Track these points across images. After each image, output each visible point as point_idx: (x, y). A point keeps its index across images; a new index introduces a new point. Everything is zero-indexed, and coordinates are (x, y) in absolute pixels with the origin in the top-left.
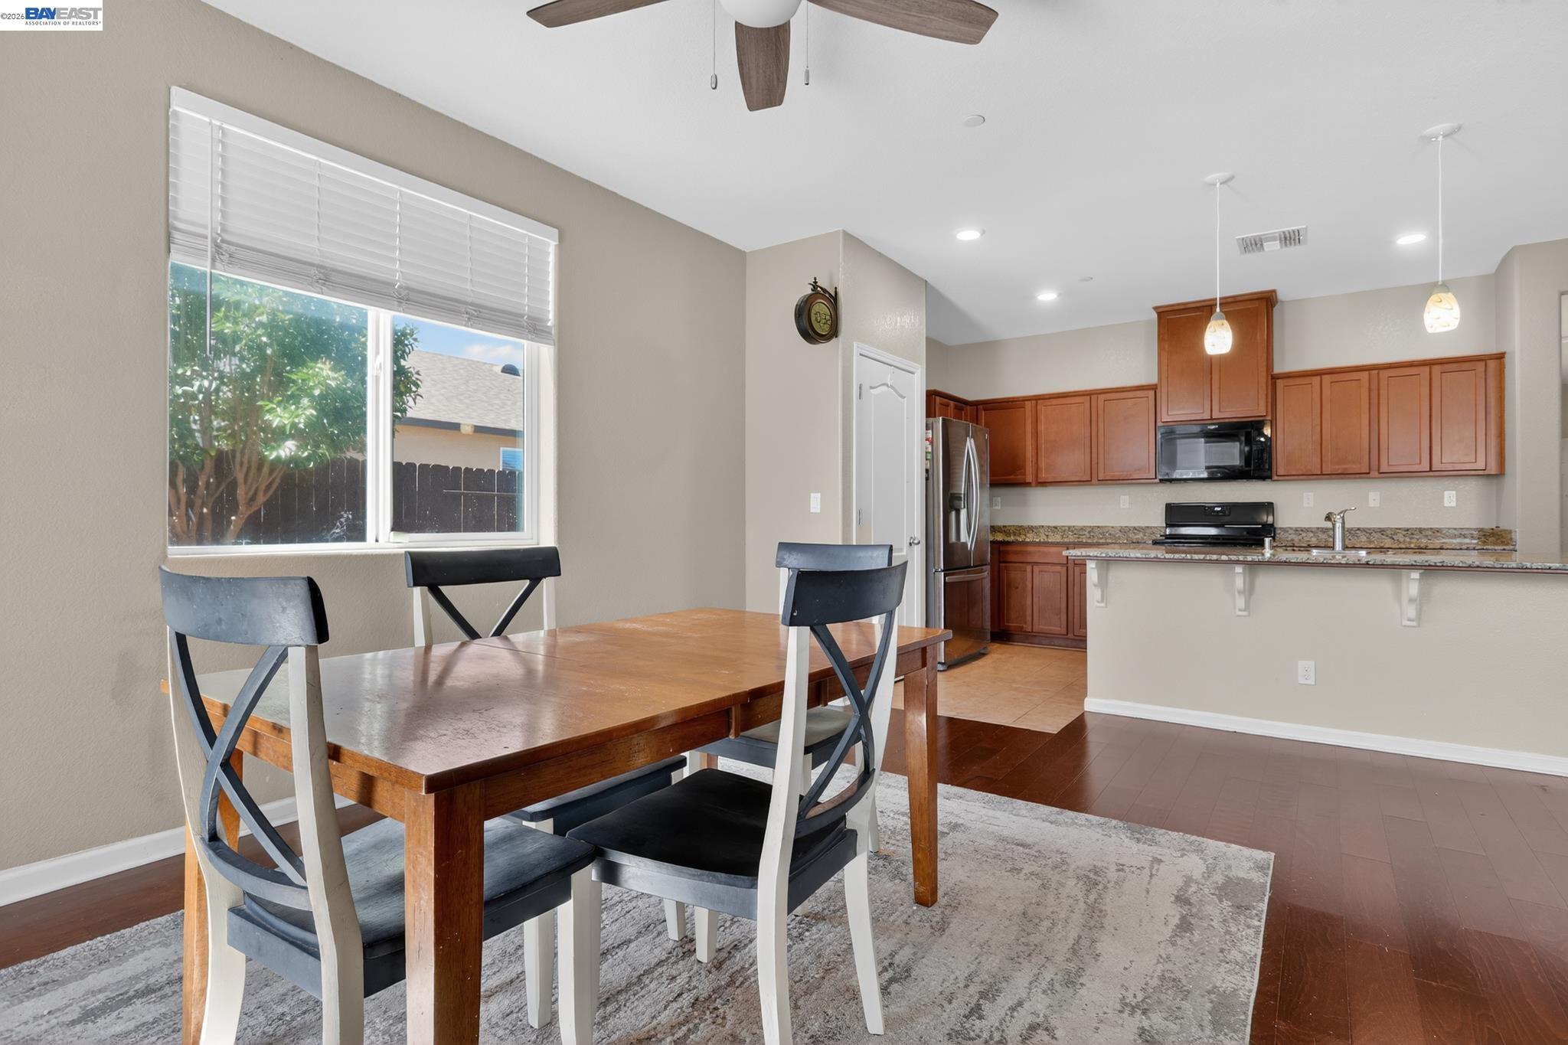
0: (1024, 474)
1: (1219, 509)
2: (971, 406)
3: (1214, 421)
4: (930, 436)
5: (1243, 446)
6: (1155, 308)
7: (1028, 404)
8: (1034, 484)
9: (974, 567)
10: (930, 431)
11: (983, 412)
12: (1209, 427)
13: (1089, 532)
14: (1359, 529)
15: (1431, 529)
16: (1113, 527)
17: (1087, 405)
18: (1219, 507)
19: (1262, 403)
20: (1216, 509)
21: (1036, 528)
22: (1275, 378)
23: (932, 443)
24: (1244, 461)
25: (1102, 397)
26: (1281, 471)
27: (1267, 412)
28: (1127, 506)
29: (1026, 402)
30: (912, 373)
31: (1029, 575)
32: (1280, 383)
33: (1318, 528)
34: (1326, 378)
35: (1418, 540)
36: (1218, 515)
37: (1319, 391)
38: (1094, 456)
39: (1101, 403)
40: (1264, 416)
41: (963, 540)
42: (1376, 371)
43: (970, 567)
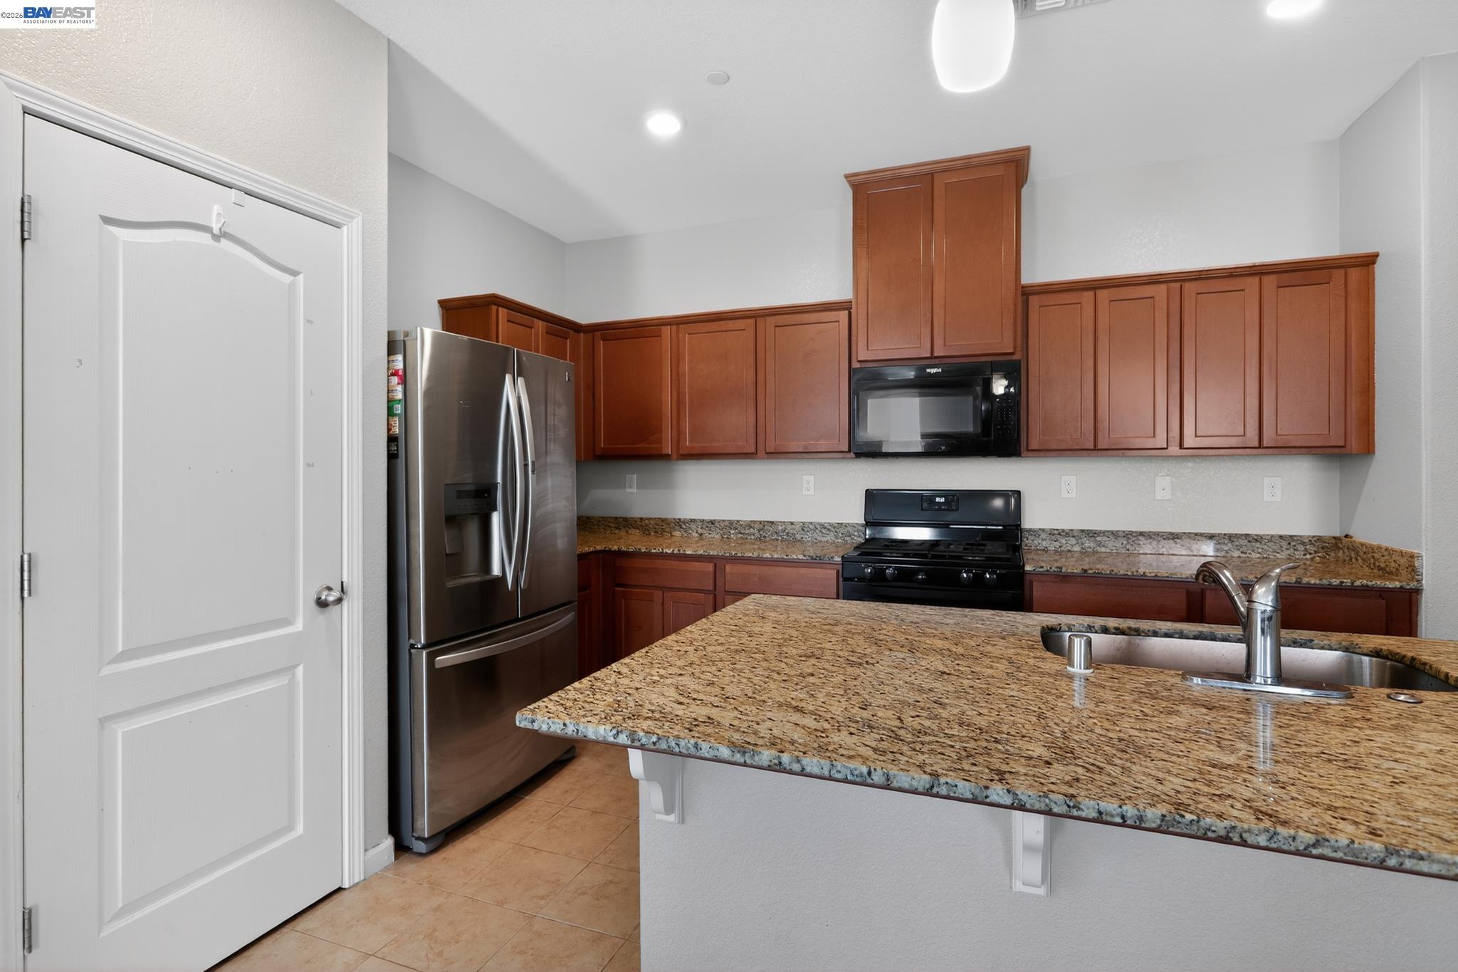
0: (660, 441)
1: (943, 500)
2: (585, 332)
3: (937, 361)
4: (399, 365)
5: (978, 402)
6: (847, 177)
7: (666, 331)
8: (675, 456)
9: (522, 619)
10: (400, 357)
11: (602, 342)
12: (928, 370)
13: (759, 531)
14: (1142, 534)
15: (1247, 535)
16: (792, 523)
17: (751, 332)
18: (941, 497)
19: (1008, 334)
20: (938, 500)
21: (685, 522)
22: (1026, 293)
23: (404, 381)
24: (979, 423)
25: (771, 321)
26: (1034, 444)
27: (1015, 348)
28: (812, 492)
29: (663, 328)
30: (337, 226)
31: (658, 609)
32: (1034, 301)
33: (1083, 531)
34: (1103, 294)
35: (1227, 552)
36: (940, 509)
37: (1092, 314)
38: (761, 413)
39: (770, 330)
40: (1012, 354)
41: (496, 570)
42: (1178, 285)
43: (517, 620)
